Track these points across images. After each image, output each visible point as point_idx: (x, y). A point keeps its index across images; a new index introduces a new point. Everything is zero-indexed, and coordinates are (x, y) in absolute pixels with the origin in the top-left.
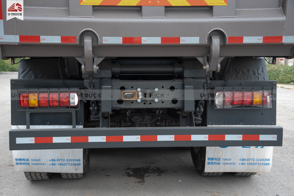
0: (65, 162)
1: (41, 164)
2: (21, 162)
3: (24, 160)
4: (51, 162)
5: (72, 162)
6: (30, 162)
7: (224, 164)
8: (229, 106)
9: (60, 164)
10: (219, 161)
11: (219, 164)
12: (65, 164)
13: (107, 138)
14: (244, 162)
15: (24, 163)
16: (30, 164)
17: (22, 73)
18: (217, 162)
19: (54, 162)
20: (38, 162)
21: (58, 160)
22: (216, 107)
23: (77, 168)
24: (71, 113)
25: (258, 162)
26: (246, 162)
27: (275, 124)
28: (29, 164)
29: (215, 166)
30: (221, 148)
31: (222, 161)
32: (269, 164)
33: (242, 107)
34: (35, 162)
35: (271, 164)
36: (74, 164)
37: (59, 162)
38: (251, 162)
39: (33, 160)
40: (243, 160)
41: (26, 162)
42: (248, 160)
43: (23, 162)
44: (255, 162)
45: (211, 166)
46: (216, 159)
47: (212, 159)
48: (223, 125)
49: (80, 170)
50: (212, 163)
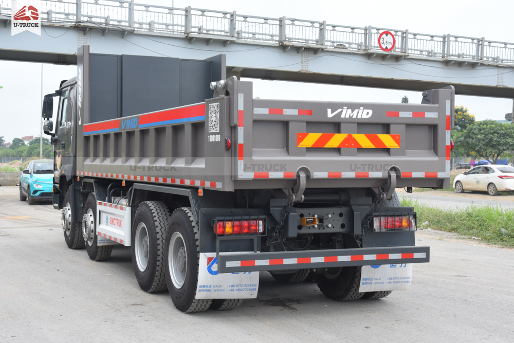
0: (243, 288)
1: (221, 290)
2: (204, 289)
3: (207, 286)
4: (231, 288)
5: (249, 288)
6: (212, 289)
7: (375, 283)
8: (384, 230)
9: (238, 290)
11: (371, 283)
12: (242, 290)
13: (298, 260)
14: (390, 281)
15: (206, 290)
16: (212, 291)
18: (370, 282)
19: (233, 288)
20: (219, 289)
21: (237, 286)
22: (375, 230)
23: (252, 293)
25: (401, 280)
26: (392, 281)
27: (414, 245)
28: (210, 291)
29: (368, 286)
30: (376, 269)
31: (374, 281)
32: (408, 282)
33: (394, 230)
34: (216, 288)
35: (410, 282)
36: (251, 290)
37: (238, 288)
38: (396, 280)
39: (215, 286)
40: (390, 279)
41: (208, 289)
42: (394, 278)
43: (206, 288)
44: (399, 280)
45: (364, 286)
46: (369, 279)
47: (366, 279)
48: (375, 247)
49: (254, 295)
50: (366, 283)
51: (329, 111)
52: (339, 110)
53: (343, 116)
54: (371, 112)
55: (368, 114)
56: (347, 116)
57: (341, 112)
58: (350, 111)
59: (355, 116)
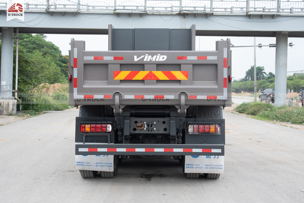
0: (104, 165)
1: (90, 165)
2: (79, 164)
3: (81, 162)
4: (96, 165)
5: (107, 165)
6: (84, 164)
7: (196, 168)
8: (196, 133)
9: (101, 166)
10: (193, 166)
11: (193, 167)
12: (103, 166)
13: (126, 149)
14: (207, 167)
15: (81, 165)
16: (84, 165)
17: (81, 113)
18: (192, 166)
19: (97, 165)
20: (89, 164)
21: (99, 163)
22: (189, 133)
23: (110, 168)
24: (107, 136)
25: (216, 167)
26: (209, 167)
28: (83, 165)
29: (191, 169)
30: (194, 158)
31: (194, 166)
32: (222, 168)
33: (203, 133)
34: (87, 164)
35: (223, 168)
36: (109, 166)
37: (100, 165)
38: (211, 167)
39: (86, 163)
40: (207, 165)
41: (82, 164)
42: (210, 165)
43: (80, 164)
44: (214, 167)
45: (188, 169)
46: (191, 165)
47: (189, 165)
48: (195, 144)
49: (112, 170)
50: (189, 167)
51: (135, 57)
52: (143, 56)
53: (145, 60)
54: (165, 57)
55: (163, 58)
56: (148, 60)
57: (144, 58)
58: (150, 57)
59: (154, 60)
